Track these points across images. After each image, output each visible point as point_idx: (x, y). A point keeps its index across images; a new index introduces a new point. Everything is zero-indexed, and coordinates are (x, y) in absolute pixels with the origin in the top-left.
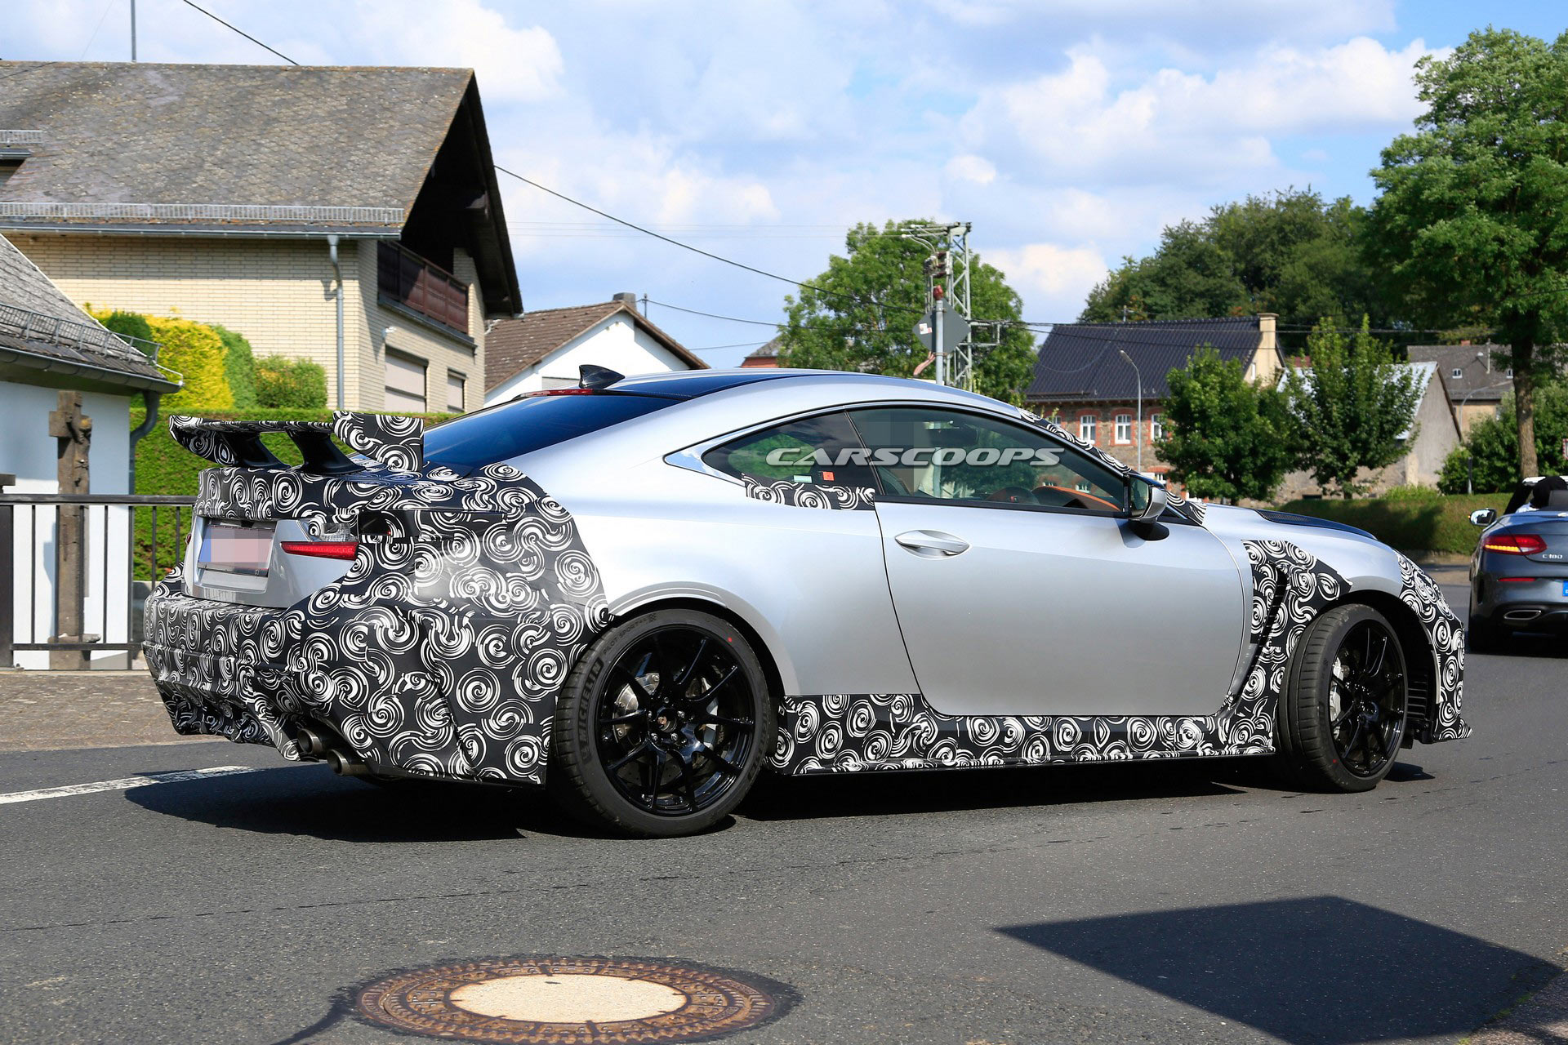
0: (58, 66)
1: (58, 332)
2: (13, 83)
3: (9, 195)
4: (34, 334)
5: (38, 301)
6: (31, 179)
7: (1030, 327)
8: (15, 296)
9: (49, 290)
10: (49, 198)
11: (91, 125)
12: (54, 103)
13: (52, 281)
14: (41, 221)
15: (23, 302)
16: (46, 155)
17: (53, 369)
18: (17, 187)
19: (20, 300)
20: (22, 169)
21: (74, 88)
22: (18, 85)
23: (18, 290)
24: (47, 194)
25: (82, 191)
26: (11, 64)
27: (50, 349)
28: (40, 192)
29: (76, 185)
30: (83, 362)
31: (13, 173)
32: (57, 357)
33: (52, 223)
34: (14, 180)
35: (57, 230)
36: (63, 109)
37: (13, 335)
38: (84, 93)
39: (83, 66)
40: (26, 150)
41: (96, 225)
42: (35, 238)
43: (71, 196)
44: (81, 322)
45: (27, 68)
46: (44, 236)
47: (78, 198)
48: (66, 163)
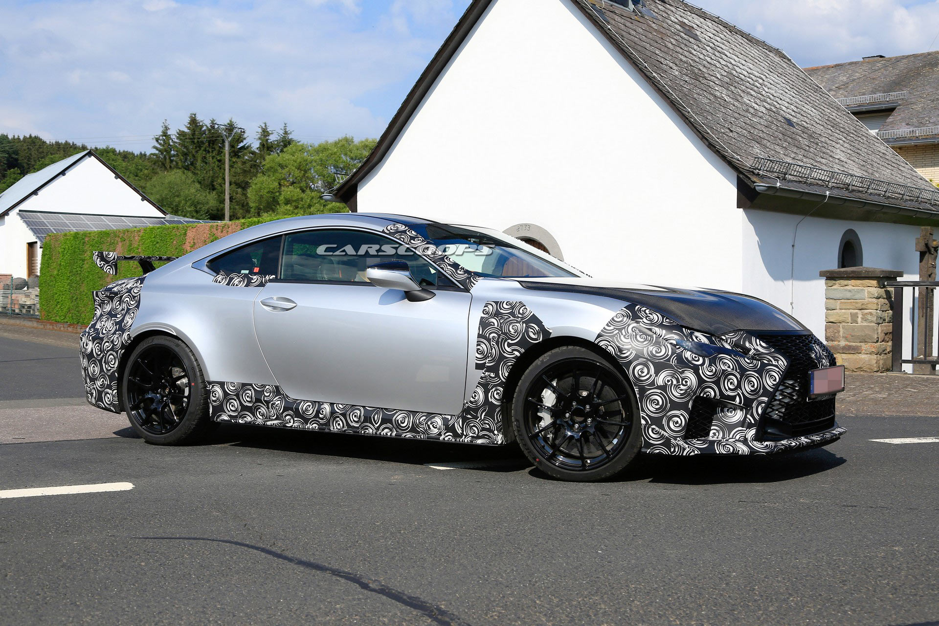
0: (915, 56)
1: (921, 196)
2: (891, 69)
3: (887, 127)
4: (908, 198)
5: (909, 180)
6: (899, 118)
8: (897, 178)
9: (914, 174)
10: (909, 126)
11: (933, 85)
12: (913, 76)
13: (915, 169)
14: (904, 139)
15: (901, 181)
16: (907, 103)
17: (918, 215)
18: (892, 123)
19: (900, 180)
20: (895, 113)
21: (924, 66)
22: (893, 69)
23: (899, 176)
24: (907, 124)
25: (927, 121)
26: (891, 59)
27: (916, 205)
28: (904, 124)
29: (923, 118)
30: (934, 211)
31: (889, 115)
32: (920, 209)
33: (910, 139)
34: (890, 119)
35: (913, 143)
36: (918, 78)
37: (897, 199)
38: (930, 69)
39: (929, 54)
40: (897, 103)
41: (935, 138)
42: (900, 148)
43: (921, 124)
44: (932, 190)
45: (898, 59)
46: (905, 147)
47: (923, 125)
48: (918, 107)
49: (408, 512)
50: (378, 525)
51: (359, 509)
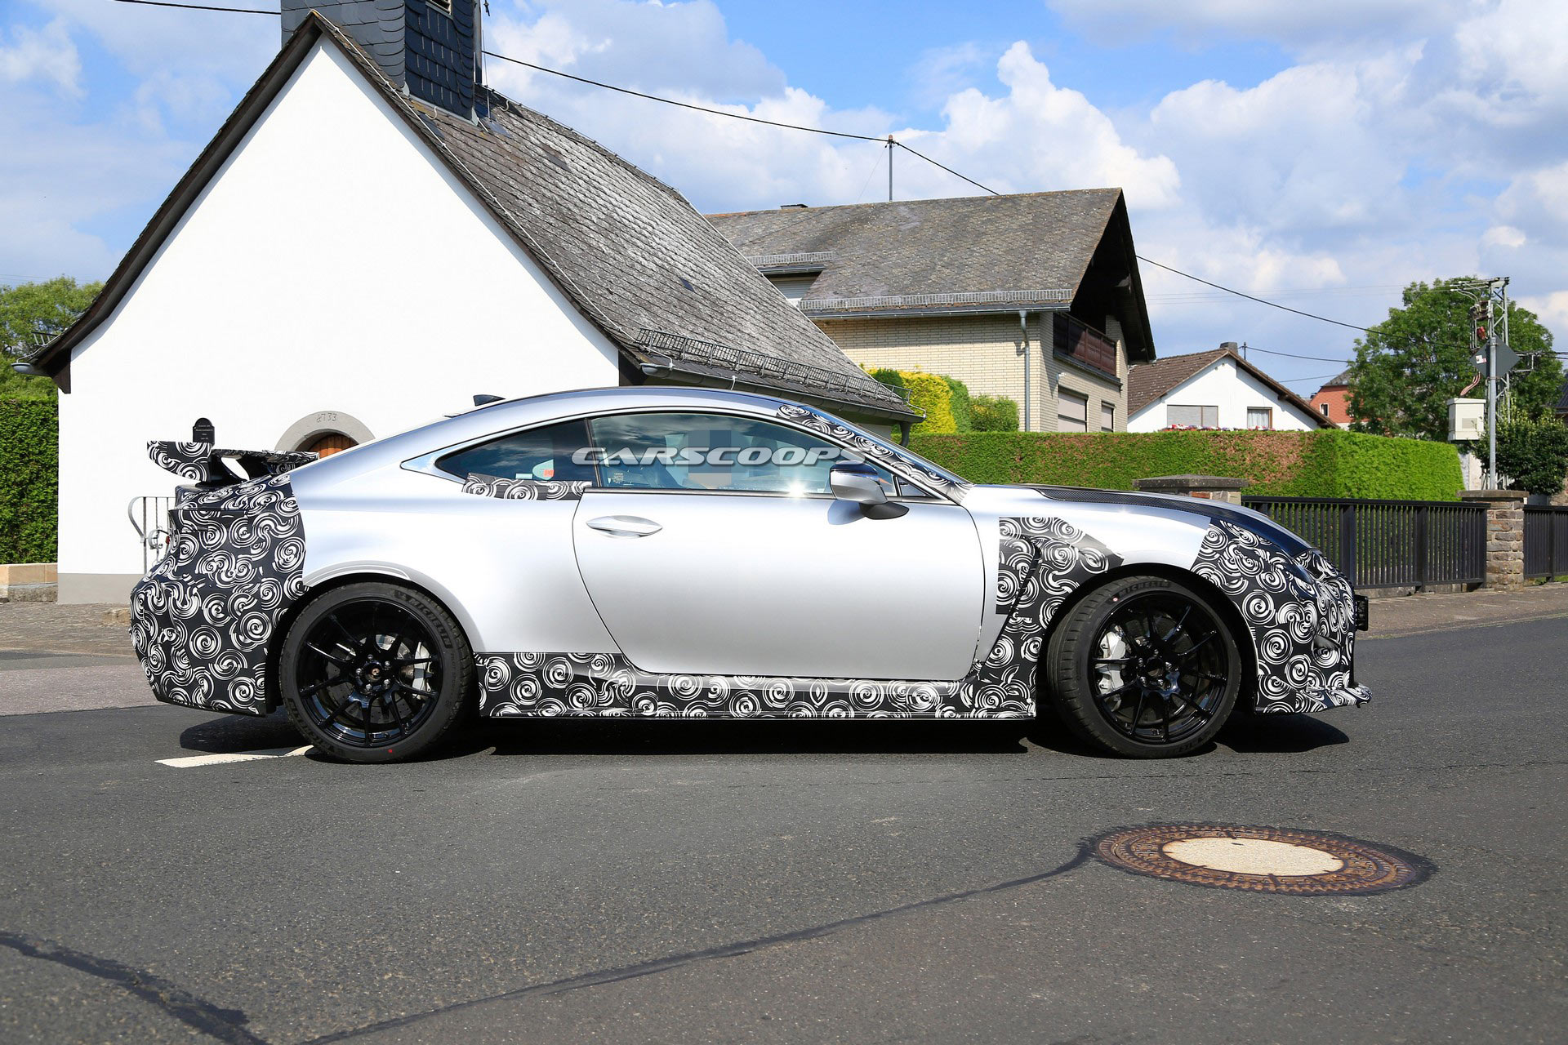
0: (842, 208)
1: (847, 384)
2: (815, 222)
3: (812, 296)
4: (832, 386)
5: (834, 364)
6: (825, 284)
7: (1558, 356)
8: (820, 361)
9: (841, 356)
10: (837, 296)
11: (863, 245)
12: (840, 233)
13: (842, 351)
14: (831, 311)
15: (825, 365)
16: (835, 267)
17: (844, 409)
18: (817, 290)
19: (824, 364)
20: (820, 278)
21: (853, 222)
22: (818, 223)
23: (822, 357)
24: (835, 293)
25: (857, 290)
26: (814, 209)
27: (842, 395)
28: (831, 292)
29: (853, 286)
30: (863, 403)
31: (814, 281)
32: (847, 401)
33: (838, 312)
34: (815, 286)
35: (842, 317)
36: (845, 236)
37: (820, 388)
38: (859, 225)
39: (858, 207)
40: (823, 265)
41: (867, 312)
42: (828, 323)
43: (851, 294)
44: (861, 377)
45: (823, 211)
46: (834, 321)
47: (854, 295)
48: (847, 272)
49: (117, 834)
50: (65, 857)
51: (39, 835)
